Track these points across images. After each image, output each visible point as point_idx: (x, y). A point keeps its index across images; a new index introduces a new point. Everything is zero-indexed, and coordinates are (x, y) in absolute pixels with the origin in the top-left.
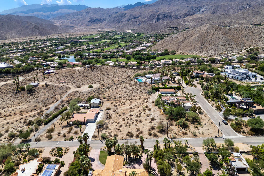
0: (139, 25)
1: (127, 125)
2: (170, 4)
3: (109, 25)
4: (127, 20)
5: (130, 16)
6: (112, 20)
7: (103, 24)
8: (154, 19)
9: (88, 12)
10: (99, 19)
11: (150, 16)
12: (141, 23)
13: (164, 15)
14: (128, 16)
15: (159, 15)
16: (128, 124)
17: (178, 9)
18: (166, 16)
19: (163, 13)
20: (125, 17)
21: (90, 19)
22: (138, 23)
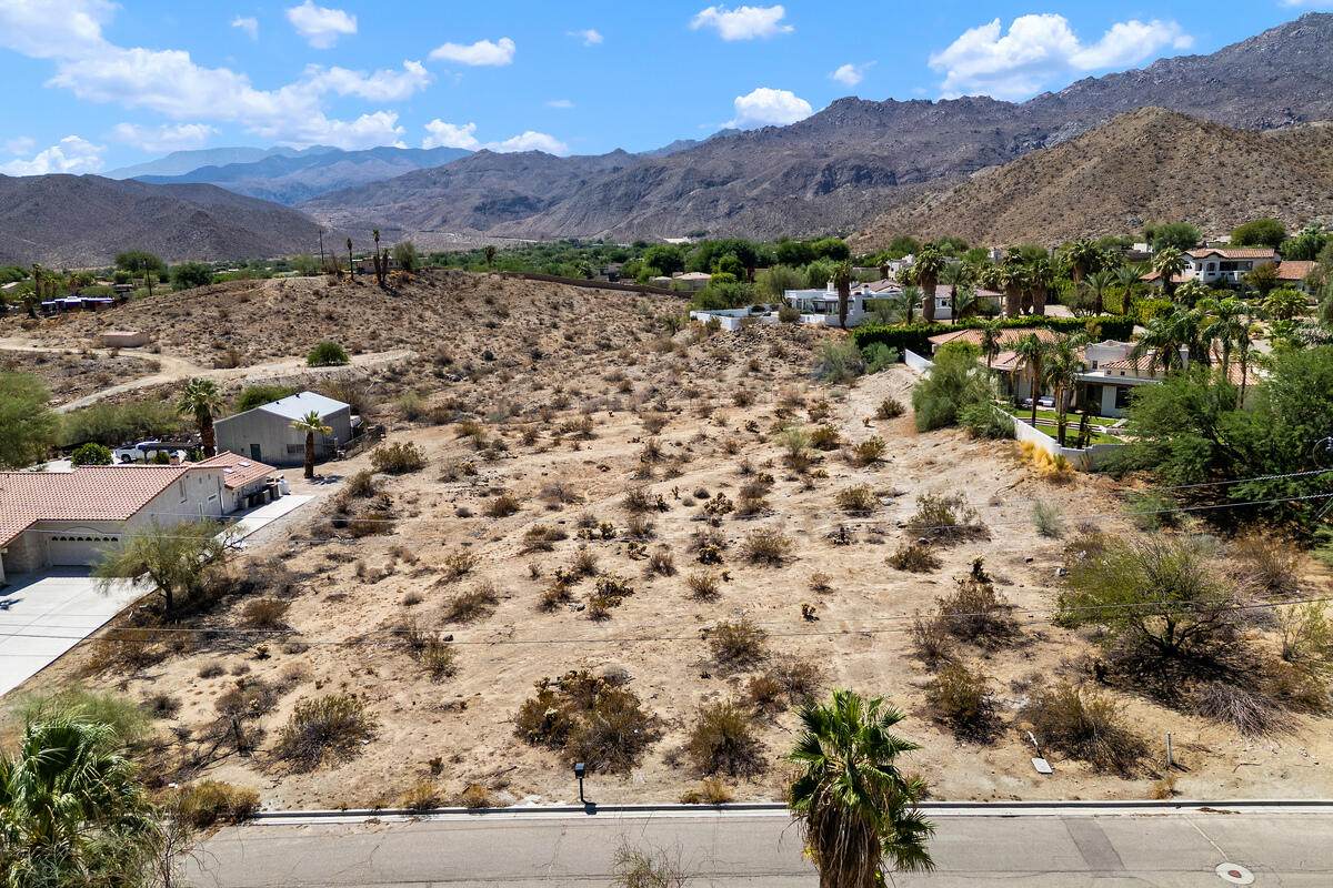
0: (729, 215)
1: (565, 597)
2: (885, 125)
3: (580, 223)
4: (669, 198)
5: (684, 179)
6: (596, 198)
7: (548, 220)
8: (805, 187)
9: (476, 168)
10: (531, 201)
11: (787, 175)
12: (742, 207)
13: (859, 168)
14: (676, 180)
15: (829, 168)
16: (583, 589)
17: (927, 144)
18: (869, 176)
19: (852, 162)
20: (659, 185)
21: (484, 196)
22: (723, 208)
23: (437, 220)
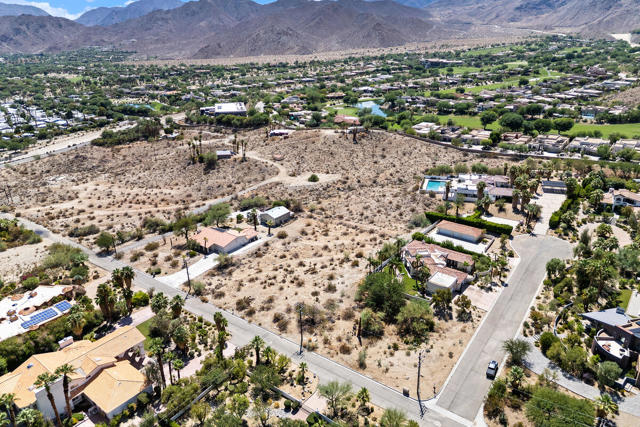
7: (555, 15)
23: (494, 15)
